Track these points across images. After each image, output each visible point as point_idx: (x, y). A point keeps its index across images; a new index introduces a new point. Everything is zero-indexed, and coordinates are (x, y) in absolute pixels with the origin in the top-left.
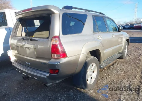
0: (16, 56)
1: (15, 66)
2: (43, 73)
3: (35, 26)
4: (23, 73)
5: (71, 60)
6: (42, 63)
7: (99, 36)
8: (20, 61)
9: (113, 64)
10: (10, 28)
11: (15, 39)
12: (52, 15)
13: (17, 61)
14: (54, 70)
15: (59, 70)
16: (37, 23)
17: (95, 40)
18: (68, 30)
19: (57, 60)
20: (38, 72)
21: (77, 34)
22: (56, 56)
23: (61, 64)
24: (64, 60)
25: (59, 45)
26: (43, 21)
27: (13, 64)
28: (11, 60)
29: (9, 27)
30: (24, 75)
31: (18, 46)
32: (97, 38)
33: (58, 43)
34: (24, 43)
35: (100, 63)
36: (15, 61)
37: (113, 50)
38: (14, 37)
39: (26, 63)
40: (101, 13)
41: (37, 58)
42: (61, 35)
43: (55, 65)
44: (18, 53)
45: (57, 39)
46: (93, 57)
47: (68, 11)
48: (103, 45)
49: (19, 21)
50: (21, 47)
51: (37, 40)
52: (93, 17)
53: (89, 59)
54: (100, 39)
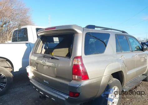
0: (34, 73)
1: (33, 83)
2: (61, 94)
3: (54, 42)
4: (40, 92)
5: (93, 82)
6: (61, 83)
7: (122, 56)
8: (38, 78)
9: (136, 87)
10: (30, 44)
11: (35, 56)
12: (75, 34)
13: (35, 77)
14: (74, 92)
15: (79, 93)
16: (56, 40)
17: (118, 60)
18: (90, 50)
19: (78, 83)
20: (57, 93)
21: (99, 54)
22: (76, 77)
23: (82, 86)
24: (85, 83)
25: (81, 66)
26: (62, 39)
27: (30, 81)
28: (29, 77)
29: (29, 42)
30: (41, 94)
31: (37, 63)
32: (120, 58)
33: (80, 63)
34: (44, 61)
35: (122, 86)
36: (33, 78)
37: (137, 71)
38: (35, 53)
39: (45, 81)
40: (123, 32)
41: (57, 77)
42: (83, 55)
43: (76, 88)
44: (37, 71)
45: (79, 60)
46: (115, 79)
47: (91, 31)
48: (125, 65)
49: (41, 38)
50: (41, 64)
51: (58, 59)
52: (115, 36)
53: (111, 82)
54: (123, 59)
